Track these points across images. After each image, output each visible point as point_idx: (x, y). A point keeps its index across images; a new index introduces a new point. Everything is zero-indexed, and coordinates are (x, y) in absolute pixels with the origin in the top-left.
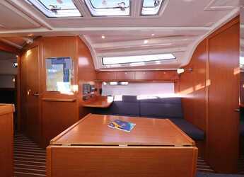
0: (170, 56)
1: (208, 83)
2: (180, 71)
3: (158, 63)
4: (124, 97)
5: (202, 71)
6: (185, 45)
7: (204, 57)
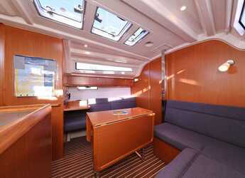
0: (130, 70)
1: (150, 87)
2: (136, 80)
3: (123, 73)
4: (97, 100)
5: (146, 80)
6: (138, 64)
7: (147, 73)
